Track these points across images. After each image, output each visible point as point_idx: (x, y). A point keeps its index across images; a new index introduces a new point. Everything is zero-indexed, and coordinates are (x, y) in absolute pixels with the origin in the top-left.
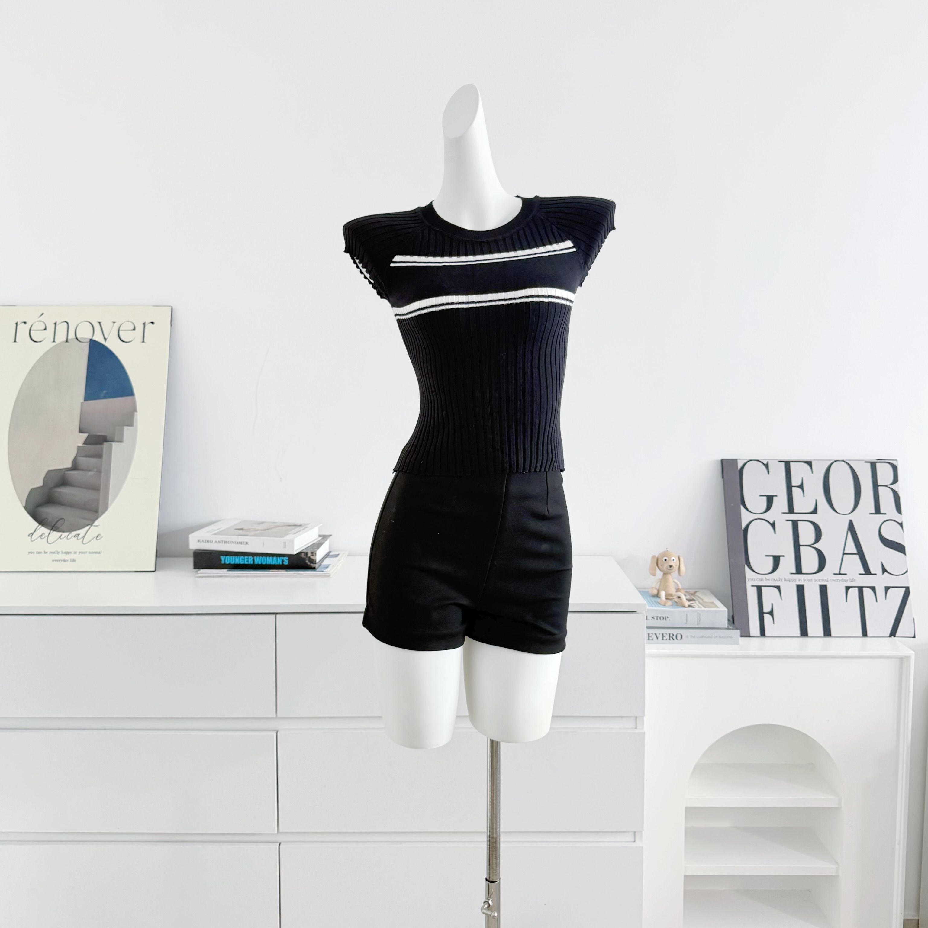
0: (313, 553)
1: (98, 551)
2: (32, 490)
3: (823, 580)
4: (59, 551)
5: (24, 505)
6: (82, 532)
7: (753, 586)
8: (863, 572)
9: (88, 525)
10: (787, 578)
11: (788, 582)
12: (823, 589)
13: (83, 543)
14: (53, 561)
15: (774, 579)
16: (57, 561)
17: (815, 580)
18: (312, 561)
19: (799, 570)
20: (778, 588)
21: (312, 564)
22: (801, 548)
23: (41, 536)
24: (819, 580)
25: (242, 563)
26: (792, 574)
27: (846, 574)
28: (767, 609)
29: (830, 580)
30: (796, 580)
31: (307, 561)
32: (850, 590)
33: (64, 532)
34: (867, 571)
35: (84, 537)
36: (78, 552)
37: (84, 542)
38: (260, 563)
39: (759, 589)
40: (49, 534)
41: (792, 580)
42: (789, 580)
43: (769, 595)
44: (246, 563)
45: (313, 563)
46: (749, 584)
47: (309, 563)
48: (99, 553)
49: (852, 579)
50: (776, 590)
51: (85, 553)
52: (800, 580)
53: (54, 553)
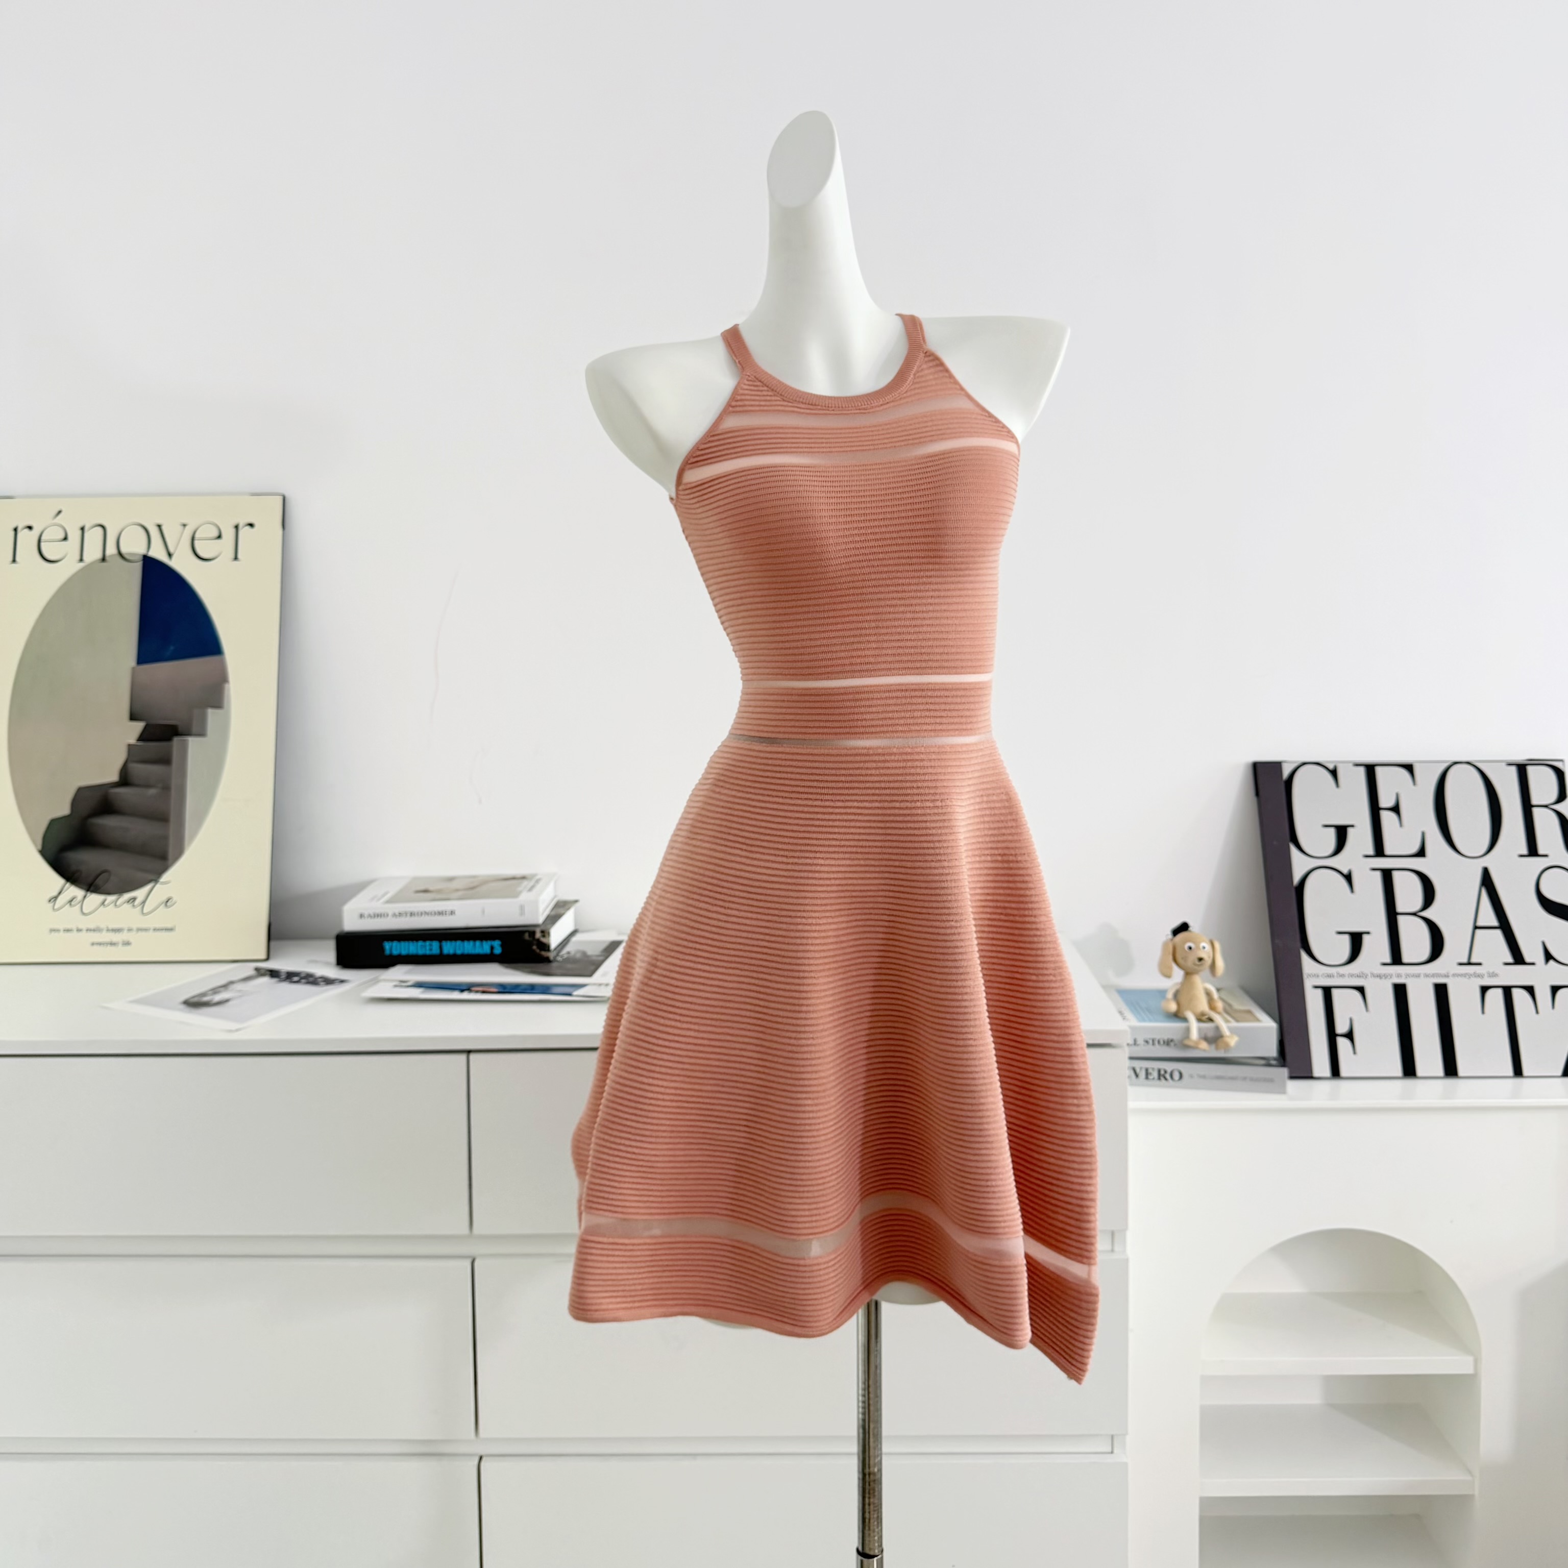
0: (545, 933)
1: (169, 926)
2: (53, 822)
3: (1438, 975)
4: (103, 926)
5: (40, 847)
6: (140, 893)
7: (1316, 987)
8: (1511, 960)
9: (149, 881)
10: (1376, 972)
11: (1378, 980)
12: (1441, 992)
13: (143, 913)
14: (93, 944)
15: (1352, 976)
16: (100, 944)
17: (1427, 976)
18: (546, 947)
19: (1396, 958)
20: (1361, 990)
21: (544, 953)
22: (1401, 920)
23: (71, 901)
24: (1433, 975)
25: (421, 952)
26: (1385, 964)
27: (1480, 964)
28: (1341, 1027)
29: (1454, 975)
30: (1391, 976)
31: (535, 947)
32: (1490, 993)
33: (108, 893)
34: (1518, 958)
35: (144, 902)
36: (134, 927)
37: (145, 911)
38: (452, 952)
39: (1327, 992)
40: (85, 897)
41: (1386, 976)
42: (1379, 976)
43: (1344, 1002)
44: (428, 952)
45: (545, 950)
46: (1308, 984)
47: (538, 951)
48: (171, 930)
49: (1491, 971)
50: (1357, 994)
51: (146, 930)
52: (1399, 976)
53: (94, 930)
